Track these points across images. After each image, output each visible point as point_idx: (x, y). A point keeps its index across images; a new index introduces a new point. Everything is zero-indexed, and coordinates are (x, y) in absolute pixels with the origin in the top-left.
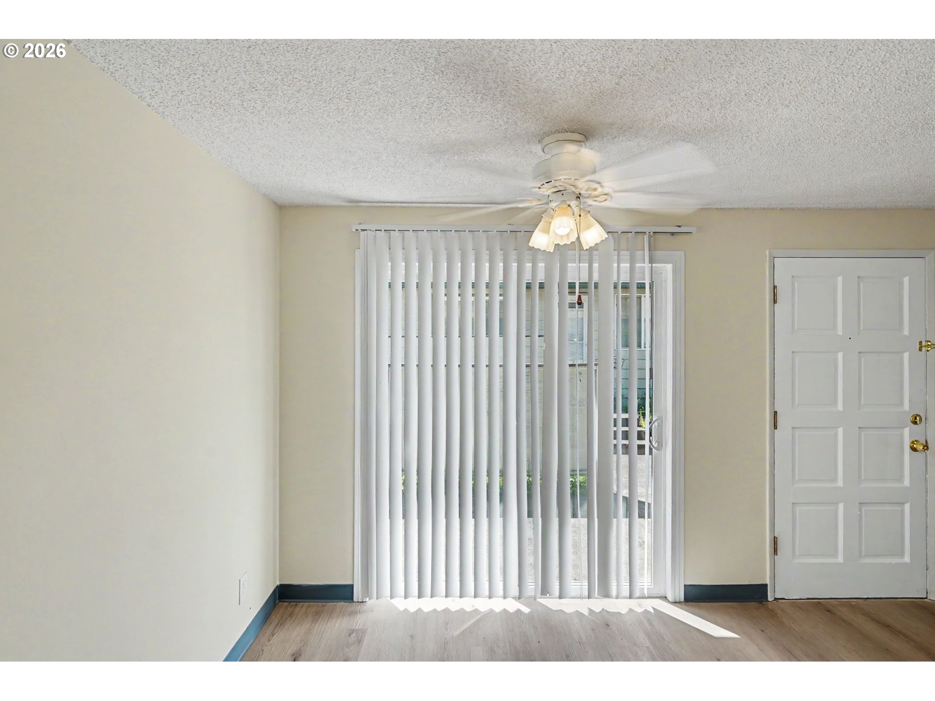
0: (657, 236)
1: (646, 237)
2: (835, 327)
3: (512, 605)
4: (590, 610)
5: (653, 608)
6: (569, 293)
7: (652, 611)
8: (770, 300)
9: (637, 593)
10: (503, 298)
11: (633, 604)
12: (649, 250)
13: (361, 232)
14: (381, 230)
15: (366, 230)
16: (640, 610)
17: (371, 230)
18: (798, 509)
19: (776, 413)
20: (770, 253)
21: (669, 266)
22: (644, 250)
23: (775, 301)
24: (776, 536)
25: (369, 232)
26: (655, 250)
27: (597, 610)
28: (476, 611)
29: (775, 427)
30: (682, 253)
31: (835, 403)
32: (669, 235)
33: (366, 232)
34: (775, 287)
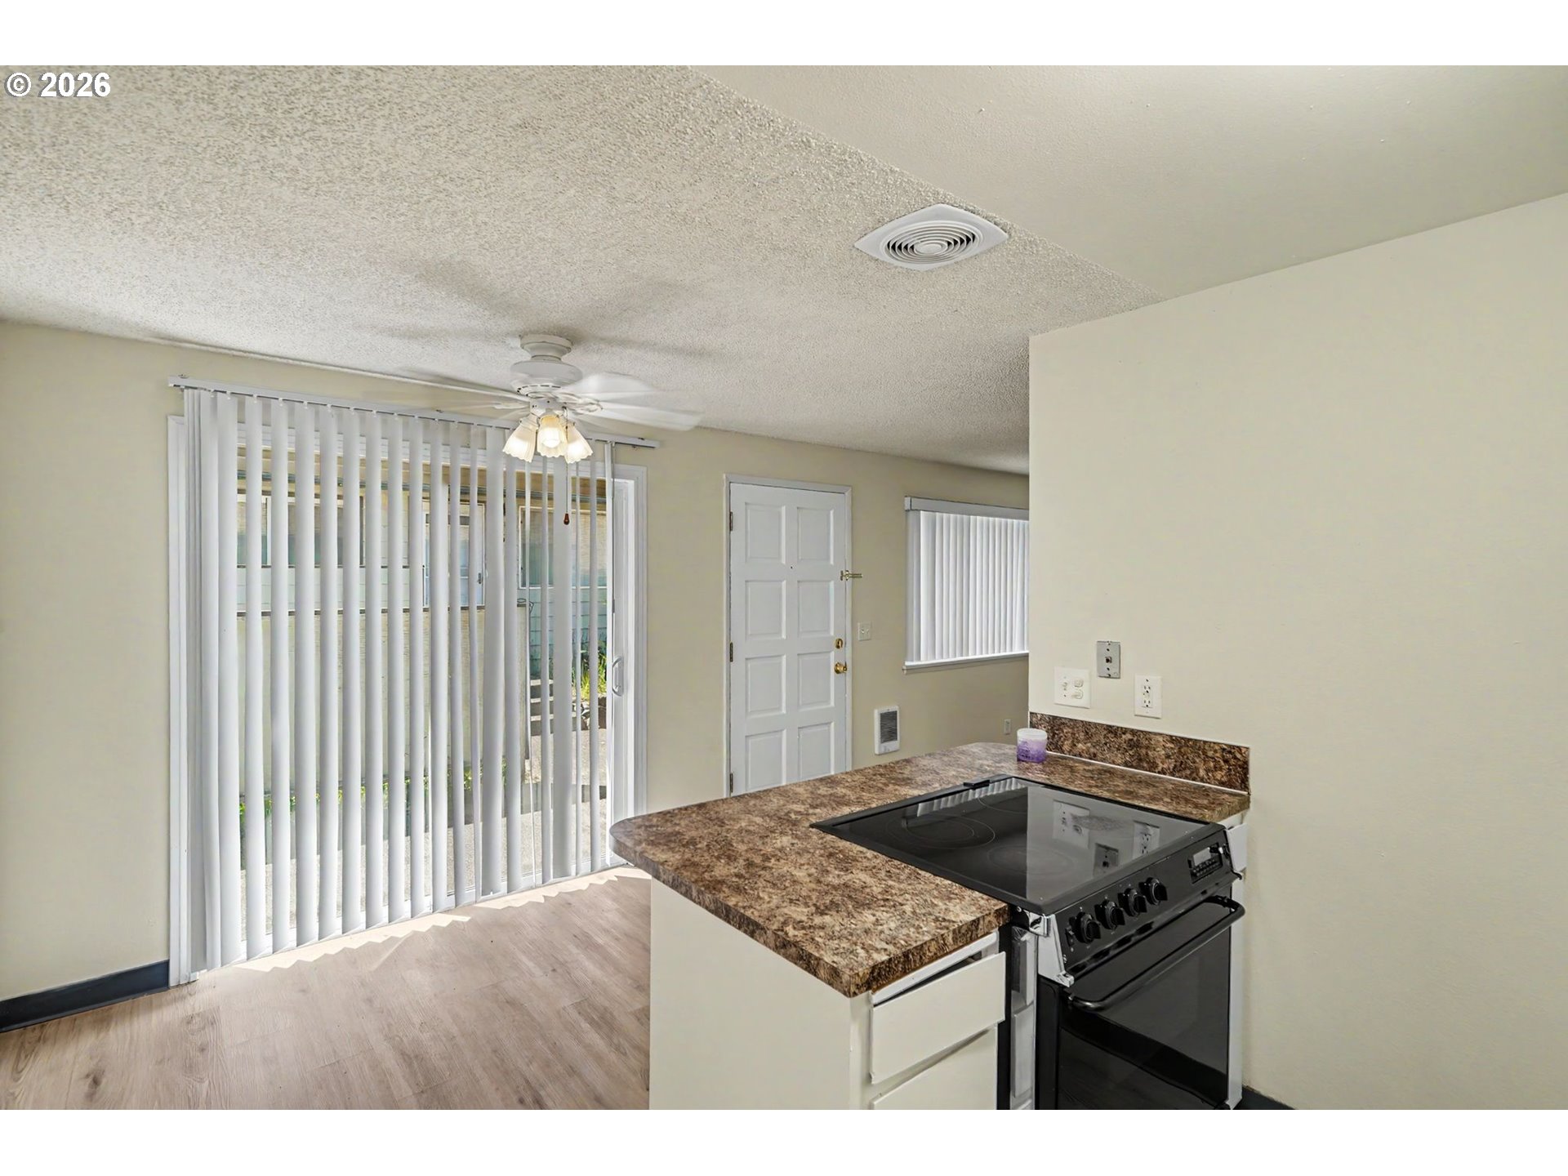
0: (618, 445)
1: (607, 448)
2: (779, 557)
3: (444, 920)
4: (545, 897)
5: (617, 877)
6: (461, 501)
7: (616, 879)
8: (727, 528)
9: (599, 866)
10: (321, 501)
11: (594, 879)
12: (612, 462)
13: (185, 390)
14: (225, 392)
15: (196, 388)
16: (602, 882)
17: (205, 390)
18: (750, 741)
19: (731, 645)
20: (727, 477)
21: (631, 483)
22: (604, 461)
23: (731, 529)
24: (732, 772)
25: (202, 391)
26: (616, 463)
27: (554, 894)
28: (393, 939)
29: (731, 659)
30: (645, 469)
31: (779, 632)
32: (630, 448)
33: (196, 391)
34: (731, 514)
